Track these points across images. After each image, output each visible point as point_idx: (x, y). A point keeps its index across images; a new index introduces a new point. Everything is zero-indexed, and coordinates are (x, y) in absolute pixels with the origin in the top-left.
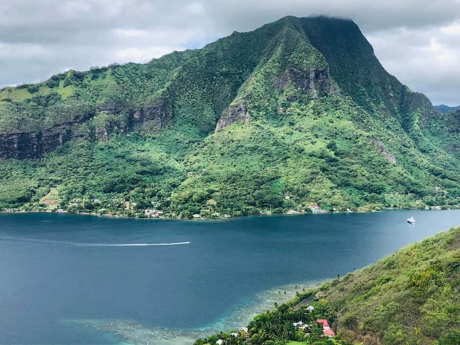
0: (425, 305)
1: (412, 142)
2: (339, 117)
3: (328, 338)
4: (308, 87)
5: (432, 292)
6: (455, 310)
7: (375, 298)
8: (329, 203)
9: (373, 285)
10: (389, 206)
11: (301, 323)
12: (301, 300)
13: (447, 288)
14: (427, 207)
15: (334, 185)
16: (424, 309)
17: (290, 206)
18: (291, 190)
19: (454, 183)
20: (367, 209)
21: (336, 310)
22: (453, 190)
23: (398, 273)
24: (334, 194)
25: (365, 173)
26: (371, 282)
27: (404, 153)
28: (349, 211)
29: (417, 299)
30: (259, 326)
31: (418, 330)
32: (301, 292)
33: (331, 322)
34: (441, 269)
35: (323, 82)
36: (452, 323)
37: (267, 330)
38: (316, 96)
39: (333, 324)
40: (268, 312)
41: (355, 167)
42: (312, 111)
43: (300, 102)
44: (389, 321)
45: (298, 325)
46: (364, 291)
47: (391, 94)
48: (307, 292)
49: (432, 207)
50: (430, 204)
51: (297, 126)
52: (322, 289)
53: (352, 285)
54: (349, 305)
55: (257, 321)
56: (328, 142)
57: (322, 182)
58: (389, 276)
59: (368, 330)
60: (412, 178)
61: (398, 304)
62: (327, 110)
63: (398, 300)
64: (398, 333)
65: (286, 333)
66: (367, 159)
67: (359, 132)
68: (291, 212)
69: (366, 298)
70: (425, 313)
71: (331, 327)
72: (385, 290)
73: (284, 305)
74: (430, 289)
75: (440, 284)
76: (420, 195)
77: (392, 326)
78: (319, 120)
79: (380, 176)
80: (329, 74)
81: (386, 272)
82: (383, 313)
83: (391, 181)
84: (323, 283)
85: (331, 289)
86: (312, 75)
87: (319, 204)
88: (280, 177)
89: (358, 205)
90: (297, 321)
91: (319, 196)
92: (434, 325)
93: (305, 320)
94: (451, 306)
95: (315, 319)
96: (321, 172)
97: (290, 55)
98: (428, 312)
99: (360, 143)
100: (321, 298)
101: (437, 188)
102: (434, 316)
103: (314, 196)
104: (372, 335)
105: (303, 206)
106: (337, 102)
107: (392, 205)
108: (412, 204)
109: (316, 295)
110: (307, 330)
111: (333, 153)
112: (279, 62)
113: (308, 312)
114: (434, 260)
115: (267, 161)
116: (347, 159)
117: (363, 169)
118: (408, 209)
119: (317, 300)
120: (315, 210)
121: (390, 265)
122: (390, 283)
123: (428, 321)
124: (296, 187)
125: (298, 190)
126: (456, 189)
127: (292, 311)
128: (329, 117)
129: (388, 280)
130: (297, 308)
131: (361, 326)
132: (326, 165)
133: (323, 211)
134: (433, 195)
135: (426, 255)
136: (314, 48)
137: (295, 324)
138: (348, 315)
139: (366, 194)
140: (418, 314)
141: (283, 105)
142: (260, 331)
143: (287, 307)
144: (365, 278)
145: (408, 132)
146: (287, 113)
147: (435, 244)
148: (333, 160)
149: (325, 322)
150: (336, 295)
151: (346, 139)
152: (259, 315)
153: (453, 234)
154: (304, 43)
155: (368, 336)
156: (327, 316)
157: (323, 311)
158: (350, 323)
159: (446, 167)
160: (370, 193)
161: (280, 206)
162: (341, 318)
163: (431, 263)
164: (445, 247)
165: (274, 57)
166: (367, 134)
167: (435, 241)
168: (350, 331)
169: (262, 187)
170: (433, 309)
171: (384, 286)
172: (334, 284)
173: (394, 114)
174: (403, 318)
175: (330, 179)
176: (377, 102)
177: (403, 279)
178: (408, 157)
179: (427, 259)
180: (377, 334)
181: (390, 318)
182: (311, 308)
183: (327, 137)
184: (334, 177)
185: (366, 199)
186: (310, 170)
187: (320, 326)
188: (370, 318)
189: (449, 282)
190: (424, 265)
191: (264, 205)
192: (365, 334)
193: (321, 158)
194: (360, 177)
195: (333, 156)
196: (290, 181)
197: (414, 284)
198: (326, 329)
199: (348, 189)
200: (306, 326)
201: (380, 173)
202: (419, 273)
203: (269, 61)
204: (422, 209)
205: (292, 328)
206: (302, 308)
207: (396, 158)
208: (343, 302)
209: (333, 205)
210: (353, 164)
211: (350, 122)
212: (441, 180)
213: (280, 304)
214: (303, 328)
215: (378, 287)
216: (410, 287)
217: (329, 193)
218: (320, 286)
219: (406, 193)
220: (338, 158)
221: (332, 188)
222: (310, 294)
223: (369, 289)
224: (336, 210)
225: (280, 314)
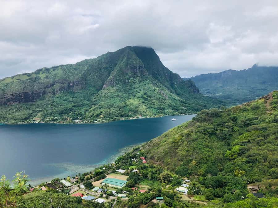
0: (178, 149)
1: (174, 91)
2: (148, 83)
3: (144, 164)
4: (136, 72)
5: (180, 145)
6: (188, 150)
7: (161, 148)
8: (145, 115)
9: (160, 143)
10: (167, 115)
11: (134, 159)
12: (135, 151)
13: (185, 143)
14: (180, 115)
15: (147, 108)
16: (178, 151)
17: (131, 116)
18: (131, 110)
19: (189, 105)
20: (159, 116)
21: (147, 153)
22: (189, 108)
23: (169, 138)
24: (147, 111)
25: (158, 103)
26: (159, 142)
27: (171, 95)
28: (152, 117)
29: (175, 148)
30: (119, 161)
31: (176, 159)
32: (135, 148)
33: (145, 158)
34: (183, 136)
35: (142, 70)
36: (187, 155)
37: (122, 162)
38: (139, 75)
39: (146, 159)
40: (122, 156)
41: (154, 101)
42: (138, 81)
43: (134, 78)
44: (166, 156)
45: (133, 160)
46: (157, 146)
47: (166, 74)
48: (137, 147)
49: (182, 114)
50: (181, 113)
51: (133, 86)
52: (142, 146)
53: (153, 144)
54: (152, 151)
55: (118, 160)
56: (144, 92)
57: (142, 107)
58: (166, 140)
59: (159, 160)
60: (174, 104)
61: (168, 150)
62: (143, 81)
63: (169, 148)
64: (169, 160)
65: (129, 163)
66: (158, 98)
67: (155, 88)
68: (131, 118)
69: (158, 148)
70: (178, 152)
71: (145, 160)
72: (164, 145)
73: (128, 153)
74: (180, 144)
75: (183, 142)
76: (177, 110)
77: (167, 158)
78: (141, 84)
79: (163, 104)
80: (144, 68)
81: (165, 138)
82: (163, 153)
83: (167, 106)
84: (143, 144)
85: (145, 146)
86: (138, 68)
87: (142, 115)
88: (127, 106)
89: (155, 115)
90: (133, 158)
91: (142, 112)
92: (182, 156)
93: (136, 158)
94: (187, 149)
95: (140, 157)
96: (142, 103)
97: (129, 60)
98: (179, 152)
99: (156, 92)
100: (142, 149)
101: (183, 107)
102: (181, 153)
103: (140, 112)
104: (160, 162)
105: (136, 116)
106: (147, 77)
107: (167, 114)
108: (175, 113)
109: (140, 148)
110: (137, 162)
111: (146, 96)
112: (125, 63)
113: (137, 155)
114: (181, 133)
115: (122, 100)
116: (151, 98)
117: (157, 101)
118: (173, 115)
119: (140, 150)
120: (140, 117)
121: (166, 136)
122: (166, 142)
123: (179, 155)
124: (133, 109)
125: (134, 110)
126: (190, 108)
127: (131, 155)
128: (145, 83)
129: (165, 141)
130: (133, 154)
131: (156, 159)
132: (143, 101)
133: (143, 118)
134: (182, 110)
135: (178, 131)
136: (138, 58)
137: (132, 160)
138: (151, 155)
139: (158, 110)
140: (176, 153)
141: (128, 79)
142: (119, 163)
143: (130, 154)
144: (157, 141)
145: (173, 88)
146: (129, 82)
147: (182, 128)
148: (146, 99)
149: (143, 158)
150: (147, 148)
151: (151, 91)
152: (119, 157)
153: (187, 123)
154: (134, 56)
155: (158, 162)
156: (144, 156)
157: (142, 154)
158: (152, 158)
159: (186, 100)
160: (160, 110)
161: (127, 116)
162: (149, 156)
163: (180, 134)
164: (185, 128)
165: (123, 61)
166: (158, 89)
167: (182, 126)
168: (152, 161)
169: (120, 109)
170: (181, 151)
171: (164, 144)
172: (146, 144)
173: (167, 81)
174: (170, 155)
175: (145, 105)
176: (161, 77)
177: (170, 140)
178: (173, 97)
179: (179, 133)
180: (162, 161)
181: (166, 155)
182: (138, 153)
183: (144, 90)
184: (147, 105)
185: (158, 113)
186: (138, 103)
187: (142, 160)
188: (159, 155)
189: (186, 141)
190: (177, 135)
191: (121, 116)
192: (157, 161)
193: (142, 98)
194: (156, 105)
195: (146, 97)
196: (131, 107)
197: (174, 142)
198: (144, 160)
199: (152, 109)
200: (136, 160)
201: (163, 103)
202: (176, 138)
203: (122, 63)
204: (178, 115)
205: (131, 161)
206: (135, 153)
207: (169, 97)
208: (150, 150)
209: (147, 115)
210: (153, 100)
211: (152, 85)
212: (184, 105)
213: (127, 152)
214: (135, 161)
215: (162, 144)
216: (173, 143)
217: (145, 111)
218: (142, 145)
219: (173, 110)
220: (148, 98)
221: (146, 109)
222: (138, 148)
223: (159, 145)
224: (148, 117)
225: (127, 156)
